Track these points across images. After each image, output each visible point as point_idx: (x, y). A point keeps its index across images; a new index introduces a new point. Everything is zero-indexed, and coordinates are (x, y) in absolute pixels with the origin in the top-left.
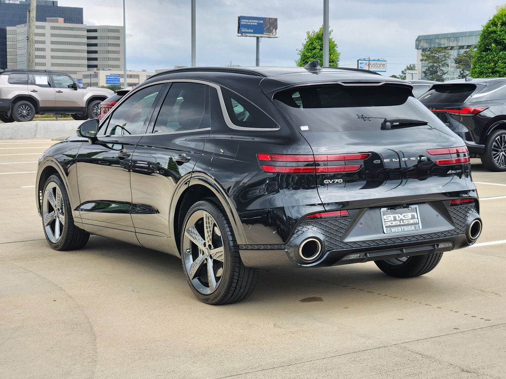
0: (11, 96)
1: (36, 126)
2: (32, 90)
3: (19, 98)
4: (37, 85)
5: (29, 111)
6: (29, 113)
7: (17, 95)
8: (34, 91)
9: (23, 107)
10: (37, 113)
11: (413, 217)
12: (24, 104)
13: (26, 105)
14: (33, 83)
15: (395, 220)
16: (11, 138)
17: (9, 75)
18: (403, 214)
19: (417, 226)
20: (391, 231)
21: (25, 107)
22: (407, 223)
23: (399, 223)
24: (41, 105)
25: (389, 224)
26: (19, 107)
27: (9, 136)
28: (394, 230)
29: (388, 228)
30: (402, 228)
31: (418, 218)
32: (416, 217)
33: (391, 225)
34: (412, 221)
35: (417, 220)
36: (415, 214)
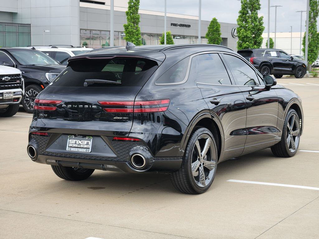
15: (76, 143)
19: (88, 149)
20: (71, 150)
23: (77, 146)
28: (73, 149)
29: (70, 148)
30: (78, 149)
31: (90, 145)
32: (89, 144)
33: (72, 146)
34: (86, 146)
35: (89, 146)
36: (90, 142)
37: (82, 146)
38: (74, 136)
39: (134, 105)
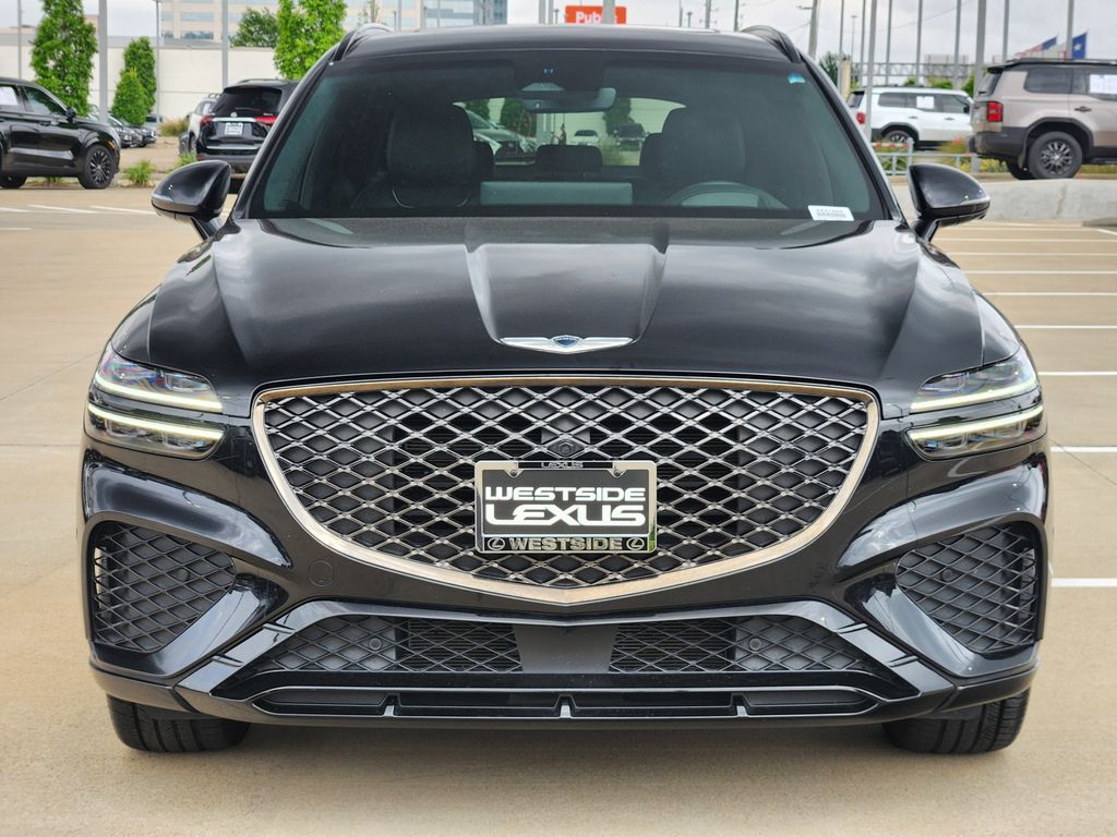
0: (1026, 122)
1: (1064, 191)
2: (1078, 107)
3: (1046, 126)
4: (1093, 95)
5: (1067, 155)
6: (1067, 160)
7: (1043, 119)
8: (1083, 110)
9: (1053, 146)
10: (1086, 161)
12: (1055, 140)
13: (1061, 141)
14: (1085, 92)
16: (1001, 218)
17: (1028, 70)
21: (1059, 147)
24: (1097, 142)
26: (1045, 146)
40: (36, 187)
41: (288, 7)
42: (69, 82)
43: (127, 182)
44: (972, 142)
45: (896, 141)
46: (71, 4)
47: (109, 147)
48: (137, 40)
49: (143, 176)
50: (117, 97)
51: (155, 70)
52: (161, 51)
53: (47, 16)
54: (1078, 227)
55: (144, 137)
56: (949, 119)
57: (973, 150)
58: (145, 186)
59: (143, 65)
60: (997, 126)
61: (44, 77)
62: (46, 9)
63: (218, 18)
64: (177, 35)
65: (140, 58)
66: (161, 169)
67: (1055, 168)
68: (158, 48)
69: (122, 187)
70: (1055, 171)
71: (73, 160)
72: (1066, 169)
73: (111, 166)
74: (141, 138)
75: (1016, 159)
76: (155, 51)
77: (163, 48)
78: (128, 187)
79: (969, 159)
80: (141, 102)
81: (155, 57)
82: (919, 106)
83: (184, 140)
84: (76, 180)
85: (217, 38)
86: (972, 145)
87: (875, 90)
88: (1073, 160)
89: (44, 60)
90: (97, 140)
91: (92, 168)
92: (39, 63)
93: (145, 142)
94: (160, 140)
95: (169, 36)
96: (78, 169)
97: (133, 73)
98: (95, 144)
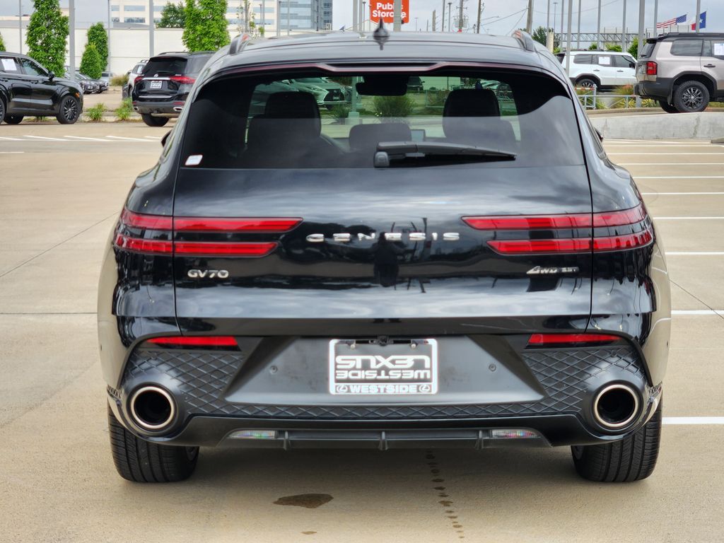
0: (672, 74)
1: (698, 120)
2: (706, 64)
3: (686, 77)
4: (715, 56)
5: (699, 96)
6: (700, 100)
7: (683, 72)
8: (710, 66)
9: (690, 90)
10: (712, 99)
11: (419, 365)
12: (692, 86)
13: (696, 87)
14: (711, 54)
15: (366, 366)
16: (657, 138)
17: (673, 41)
18: (392, 357)
19: (425, 384)
20: (349, 391)
21: (694, 91)
22: (398, 376)
23: (374, 376)
24: (719, 88)
25: (345, 375)
26: (684, 90)
27: (654, 135)
28: (356, 389)
29: (343, 385)
30: (382, 386)
31: (431, 369)
32: (427, 365)
33: (352, 377)
34: (413, 374)
35: (428, 372)
36: (426, 358)
37: (394, 375)
38: (357, 342)
39: (593, 227)
40: (29, 123)
41: (191, 5)
42: (52, 53)
43: (88, 119)
44: (637, 87)
45: (586, 86)
46: (51, 3)
47: (76, 97)
48: (96, 24)
49: (98, 115)
50: (83, 61)
51: (107, 44)
52: (111, 31)
53: (37, 11)
54: (707, 144)
55: (101, 87)
56: (620, 71)
57: (638, 93)
58: (100, 122)
59: (100, 41)
60: (654, 78)
61: (35, 50)
62: (37, 6)
63: (147, 9)
64: (122, 21)
65: (98, 37)
66: (111, 109)
67: (691, 105)
68: (109, 29)
69: (85, 122)
70: (691, 107)
71: (53, 105)
72: (698, 105)
73: (78, 109)
74: (98, 88)
75: (666, 99)
76: (107, 31)
77: (113, 29)
78: (88, 122)
79: (635, 99)
80: (98, 64)
81: (107, 36)
82: (600, 63)
83: (125, 90)
84: (55, 118)
85: (147, 22)
86: (637, 90)
87: (572, 53)
88: (704, 98)
89: (35, 39)
90: (68, 92)
91: (66, 110)
92: (32, 40)
93: (101, 90)
94: (111, 89)
95: (116, 21)
96: (56, 111)
97: (93, 46)
98: (67, 94)
